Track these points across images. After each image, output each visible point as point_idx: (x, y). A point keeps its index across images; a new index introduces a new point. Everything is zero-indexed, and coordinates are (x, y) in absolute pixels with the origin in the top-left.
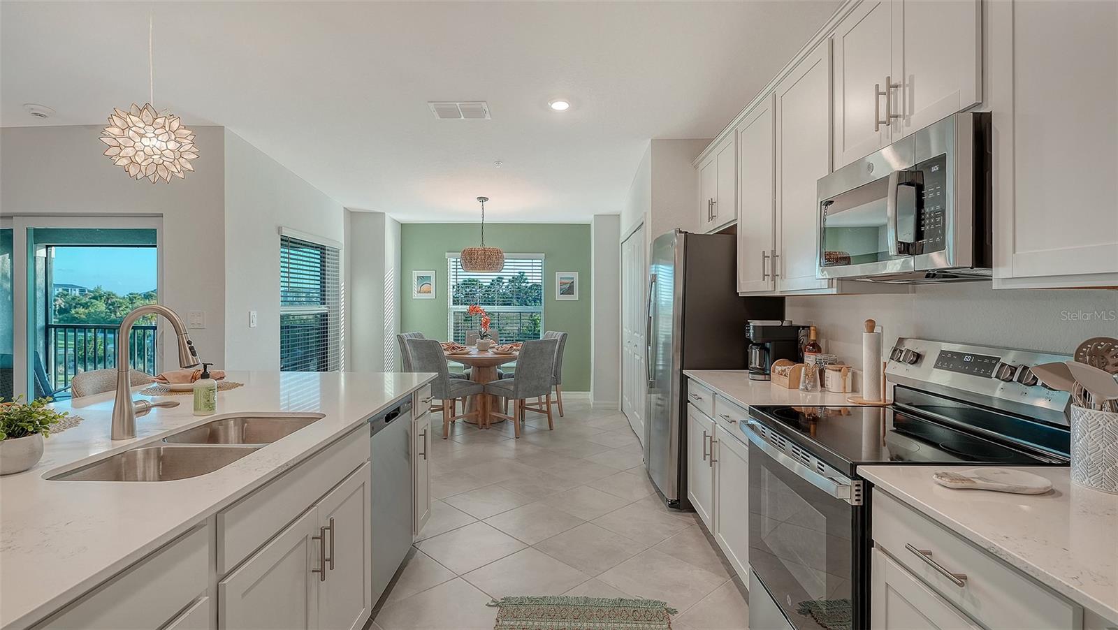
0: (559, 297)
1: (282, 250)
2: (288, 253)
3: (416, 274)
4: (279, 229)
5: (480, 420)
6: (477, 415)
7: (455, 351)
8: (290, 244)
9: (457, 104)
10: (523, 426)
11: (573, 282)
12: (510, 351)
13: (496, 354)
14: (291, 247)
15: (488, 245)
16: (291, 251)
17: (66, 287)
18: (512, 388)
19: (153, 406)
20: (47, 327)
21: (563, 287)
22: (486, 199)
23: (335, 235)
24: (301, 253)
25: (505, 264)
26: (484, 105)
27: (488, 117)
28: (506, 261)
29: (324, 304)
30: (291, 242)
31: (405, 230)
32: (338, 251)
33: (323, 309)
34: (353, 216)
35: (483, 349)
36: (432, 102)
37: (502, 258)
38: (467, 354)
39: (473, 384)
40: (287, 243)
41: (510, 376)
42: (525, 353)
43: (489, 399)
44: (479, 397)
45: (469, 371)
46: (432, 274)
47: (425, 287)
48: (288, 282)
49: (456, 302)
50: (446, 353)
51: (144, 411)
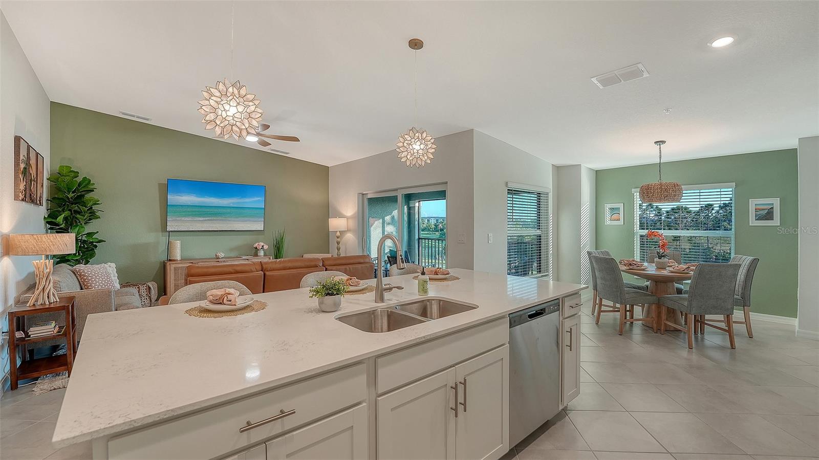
0: (753, 222)
1: (509, 196)
2: (512, 198)
3: (608, 206)
4: (507, 184)
5: (655, 325)
6: (653, 321)
7: (631, 267)
8: (514, 192)
9: (615, 72)
10: (703, 339)
11: (772, 208)
12: (686, 271)
13: (672, 272)
14: (514, 194)
15: (665, 180)
16: (514, 196)
17: (429, 219)
18: (686, 303)
19: (394, 287)
20: (419, 239)
21: (758, 213)
22: (663, 142)
23: (547, 183)
24: (521, 197)
25: (684, 195)
26: (640, 66)
27: (646, 75)
28: (684, 192)
29: (539, 229)
30: (514, 190)
31: (599, 175)
32: (547, 194)
33: (538, 232)
34: (558, 169)
35: (661, 267)
36: (594, 77)
37: (680, 190)
38: (644, 270)
39: (649, 295)
40: (511, 192)
41: (686, 292)
42: (700, 273)
43: (664, 310)
44: (654, 307)
45: (648, 283)
46: (621, 206)
47: (615, 216)
48: (512, 216)
49: (642, 227)
50: (624, 268)
51: (388, 290)
